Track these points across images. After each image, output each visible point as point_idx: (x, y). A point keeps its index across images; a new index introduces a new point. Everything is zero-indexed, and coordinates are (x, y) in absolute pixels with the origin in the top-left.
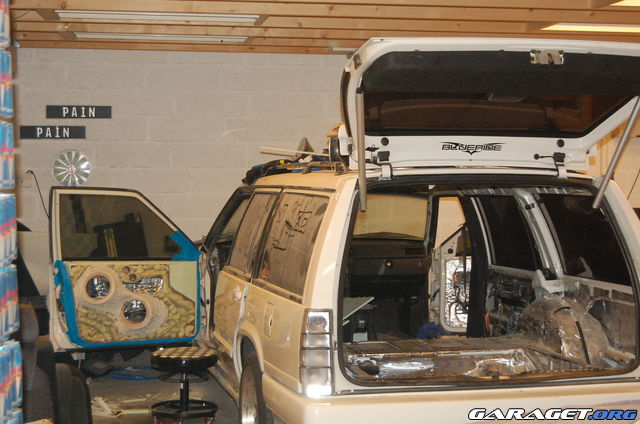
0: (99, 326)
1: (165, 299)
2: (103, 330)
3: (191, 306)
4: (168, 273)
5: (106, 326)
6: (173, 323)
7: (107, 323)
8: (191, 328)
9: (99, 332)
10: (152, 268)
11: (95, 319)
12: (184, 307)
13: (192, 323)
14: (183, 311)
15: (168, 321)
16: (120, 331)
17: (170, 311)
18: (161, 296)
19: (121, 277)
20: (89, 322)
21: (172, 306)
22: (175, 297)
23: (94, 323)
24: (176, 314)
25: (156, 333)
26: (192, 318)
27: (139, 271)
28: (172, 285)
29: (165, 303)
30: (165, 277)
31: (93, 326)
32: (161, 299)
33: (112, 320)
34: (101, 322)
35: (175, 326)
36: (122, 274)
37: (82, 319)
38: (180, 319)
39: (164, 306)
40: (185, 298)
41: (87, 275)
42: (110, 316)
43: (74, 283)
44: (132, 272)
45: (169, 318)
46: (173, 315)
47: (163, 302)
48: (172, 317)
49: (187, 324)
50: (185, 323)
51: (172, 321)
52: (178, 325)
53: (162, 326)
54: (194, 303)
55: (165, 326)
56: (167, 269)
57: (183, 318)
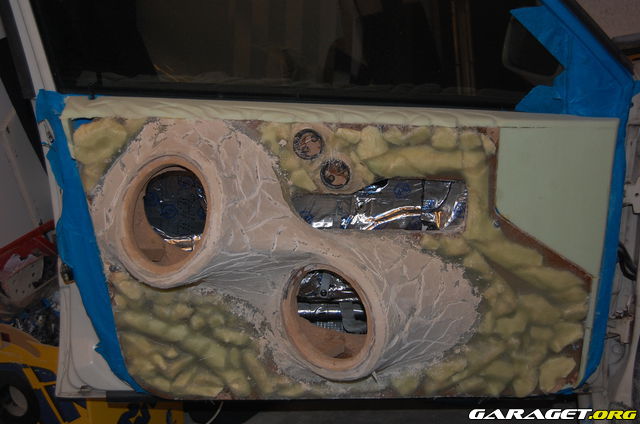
0: (198, 343)
1: (474, 261)
2: (216, 355)
3: (576, 292)
4: (492, 161)
5: (222, 343)
6: (495, 349)
7: (228, 336)
8: (567, 365)
9: (200, 362)
10: (426, 141)
11: (186, 321)
12: (547, 292)
13: (573, 350)
14: (536, 304)
15: (476, 339)
16: (283, 364)
17: (484, 306)
18: (455, 246)
19: (283, 174)
20: (156, 326)
21: (499, 286)
22: (510, 253)
23: (179, 332)
24: (510, 315)
25: (425, 378)
26: (573, 334)
27: (365, 152)
28: (504, 207)
29: (470, 274)
30: (476, 180)
31: (176, 344)
32: (457, 259)
33: (250, 327)
34: (207, 331)
35: (504, 356)
36: (292, 161)
37: (131, 318)
38: (520, 336)
39: (465, 284)
40: (553, 260)
41: (141, 158)
42: (239, 310)
43: (90, 187)
44: (333, 154)
45: (480, 330)
46: (497, 318)
47: (461, 271)
48: (495, 325)
49: (551, 353)
50: (544, 350)
51: (492, 340)
52: (514, 355)
53: (449, 354)
54: (588, 280)
55: (462, 355)
56: (489, 145)
57: (535, 332)
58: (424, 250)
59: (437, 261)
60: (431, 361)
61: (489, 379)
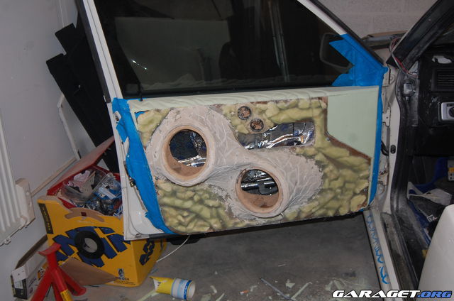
0: (198, 208)
1: (319, 157)
2: (206, 213)
3: (364, 165)
4: (325, 112)
5: (209, 207)
6: (330, 195)
7: (211, 203)
8: (363, 198)
9: (198, 216)
10: (296, 106)
11: (192, 198)
12: (351, 167)
13: (364, 192)
14: (347, 173)
15: (322, 192)
16: (236, 213)
17: (325, 176)
18: (311, 151)
19: (233, 127)
20: (178, 202)
21: (331, 167)
22: (334, 152)
23: (188, 204)
24: (336, 179)
25: (300, 212)
26: (365, 184)
27: (269, 114)
28: (331, 132)
29: (318, 163)
30: (318, 122)
31: (187, 210)
32: (312, 157)
33: (221, 198)
34: (201, 202)
35: (335, 198)
36: (237, 121)
37: (166, 200)
38: (341, 188)
39: (316, 167)
40: (354, 152)
41: (169, 128)
42: (216, 191)
43: (145, 142)
44: (256, 116)
45: (323, 187)
46: (330, 181)
47: (314, 162)
48: (330, 185)
49: (355, 194)
50: (351, 193)
51: (329, 191)
52: (339, 197)
53: (310, 200)
54: (369, 160)
55: (316, 199)
56: (323, 105)
57: (347, 185)
58: (297, 155)
59: (303, 159)
60: (302, 203)
61: (328, 209)
